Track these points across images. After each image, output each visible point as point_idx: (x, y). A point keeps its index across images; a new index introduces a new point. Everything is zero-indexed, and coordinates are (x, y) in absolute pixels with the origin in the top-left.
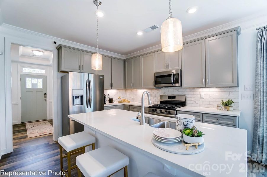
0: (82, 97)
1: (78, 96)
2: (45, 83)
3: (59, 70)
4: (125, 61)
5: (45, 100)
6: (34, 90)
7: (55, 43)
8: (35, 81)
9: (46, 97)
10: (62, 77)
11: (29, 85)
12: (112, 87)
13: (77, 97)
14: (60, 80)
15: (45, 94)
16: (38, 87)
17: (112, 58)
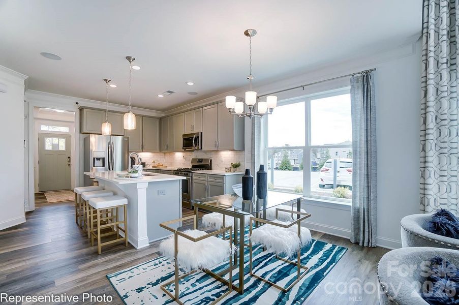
0: (103, 159)
1: (100, 158)
2: (68, 144)
3: (81, 131)
4: (161, 119)
5: (69, 165)
6: (56, 153)
7: (77, 103)
8: (55, 141)
9: (69, 161)
10: (85, 139)
11: (48, 147)
12: (143, 149)
13: (98, 159)
14: (82, 142)
15: (69, 157)
16: (60, 149)
17: (143, 116)
